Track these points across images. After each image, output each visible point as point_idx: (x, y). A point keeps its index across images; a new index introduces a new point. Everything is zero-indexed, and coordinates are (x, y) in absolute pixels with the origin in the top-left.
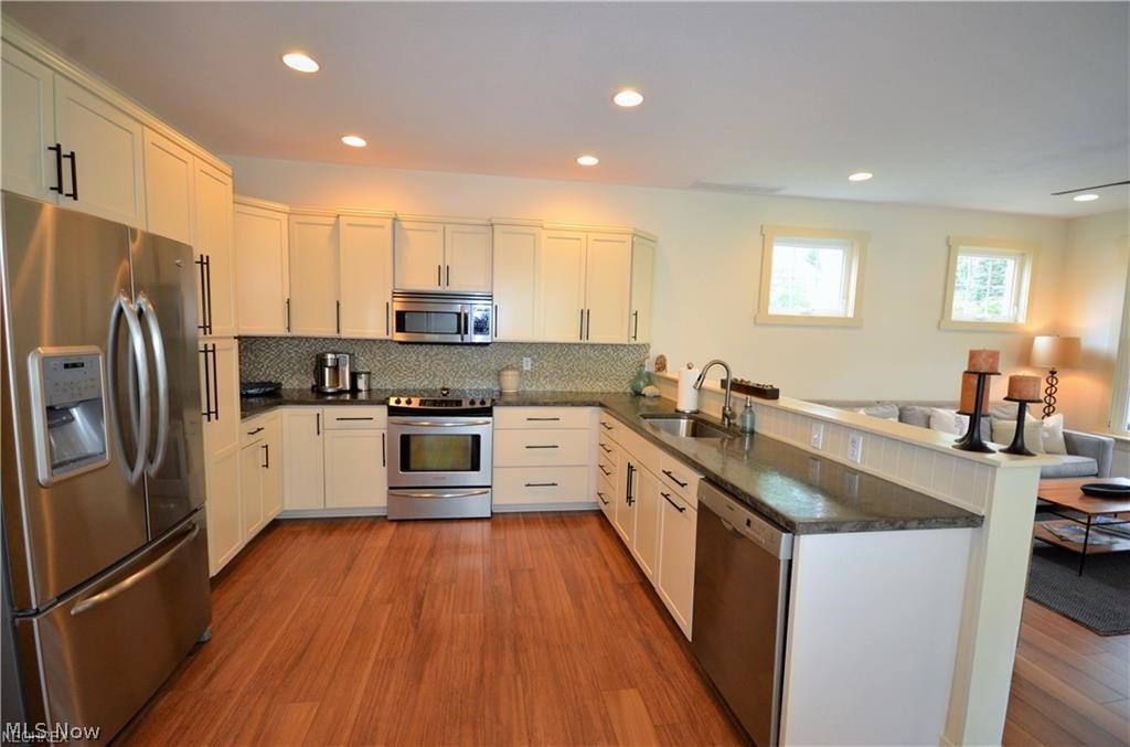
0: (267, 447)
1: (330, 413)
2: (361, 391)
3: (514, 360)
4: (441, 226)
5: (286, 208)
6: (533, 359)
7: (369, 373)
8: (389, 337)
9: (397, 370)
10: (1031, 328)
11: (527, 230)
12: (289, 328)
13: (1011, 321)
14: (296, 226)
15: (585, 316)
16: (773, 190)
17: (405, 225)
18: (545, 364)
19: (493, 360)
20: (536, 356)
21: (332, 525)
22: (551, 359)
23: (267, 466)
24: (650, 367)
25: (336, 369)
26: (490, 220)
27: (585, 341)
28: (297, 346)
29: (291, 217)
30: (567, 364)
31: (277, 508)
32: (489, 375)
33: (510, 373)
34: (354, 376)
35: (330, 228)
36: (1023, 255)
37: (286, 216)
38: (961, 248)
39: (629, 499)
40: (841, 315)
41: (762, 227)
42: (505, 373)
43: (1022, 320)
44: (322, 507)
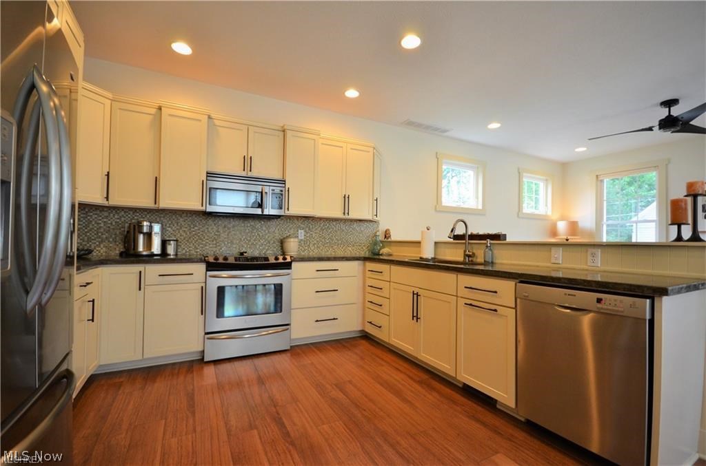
0: (93, 301)
1: (152, 271)
2: (170, 255)
3: (292, 232)
4: (247, 127)
5: (110, 95)
6: (305, 231)
7: (177, 241)
8: (204, 208)
9: (201, 239)
10: (555, 217)
11: (310, 136)
12: (107, 198)
13: (544, 214)
14: (119, 111)
15: (347, 199)
16: (445, 131)
17: (217, 122)
18: (314, 235)
19: (276, 231)
20: (307, 229)
21: (151, 373)
22: (317, 231)
23: (93, 320)
24: (381, 238)
25: (149, 236)
26: (283, 127)
27: (346, 217)
28: (107, 217)
29: (113, 102)
30: (329, 235)
31: (96, 362)
32: (274, 242)
33: (292, 240)
34: (164, 244)
35: (151, 116)
36: (547, 180)
37: (110, 101)
38: (525, 174)
39: (416, 317)
40: (475, 207)
41: (437, 153)
42: (289, 240)
43: (549, 213)
44: (141, 358)
